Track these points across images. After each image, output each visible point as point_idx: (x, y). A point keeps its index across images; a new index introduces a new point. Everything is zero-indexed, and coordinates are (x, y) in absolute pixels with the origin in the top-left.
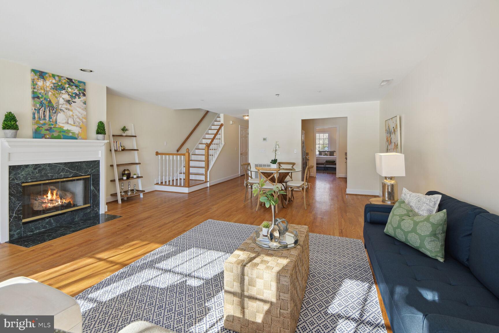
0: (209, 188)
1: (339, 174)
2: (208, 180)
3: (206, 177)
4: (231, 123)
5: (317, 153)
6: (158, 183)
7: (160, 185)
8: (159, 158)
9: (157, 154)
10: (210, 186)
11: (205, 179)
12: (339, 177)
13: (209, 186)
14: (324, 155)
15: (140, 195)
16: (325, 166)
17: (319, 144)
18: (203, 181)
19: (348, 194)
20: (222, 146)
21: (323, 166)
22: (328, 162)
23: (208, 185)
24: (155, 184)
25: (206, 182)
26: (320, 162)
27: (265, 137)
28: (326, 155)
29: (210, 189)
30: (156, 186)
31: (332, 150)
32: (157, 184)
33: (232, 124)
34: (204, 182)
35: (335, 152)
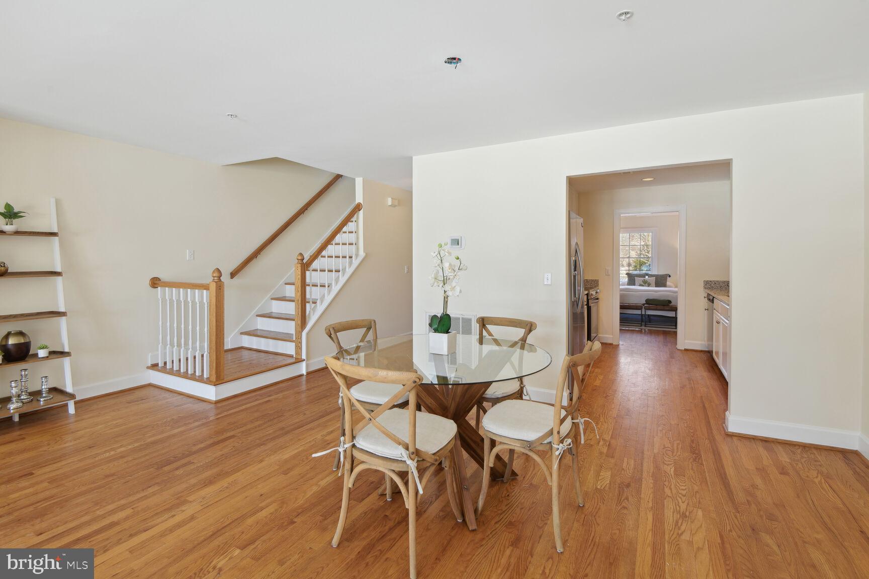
0: (304, 378)
1: (686, 341)
2: (304, 357)
3: (298, 348)
4: (390, 203)
5: (624, 279)
6: (157, 365)
7: (159, 371)
8: (159, 297)
9: (155, 283)
10: (308, 373)
11: (296, 354)
12: (686, 350)
13: (304, 372)
14: (642, 284)
15: (66, 405)
16: (643, 313)
17: (629, 257)
18: (291, 356)
19: (732, 435)
20: (356, 262)
21: (638, 312)
22: (652, 303)
23: (303, 369)
24: (148, 368)
25: (299, 361)
26: (633, 301)
27: (456, 236)
28: (645, 283)
29: (308, 381)
30: (151, 372)
31: (662, 272)
32: (154, 366)
33: (393, 206)
34: (293, 360)
35: (670, 276)
